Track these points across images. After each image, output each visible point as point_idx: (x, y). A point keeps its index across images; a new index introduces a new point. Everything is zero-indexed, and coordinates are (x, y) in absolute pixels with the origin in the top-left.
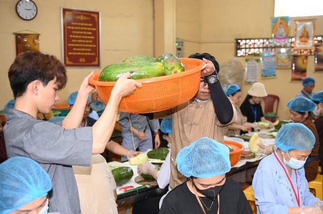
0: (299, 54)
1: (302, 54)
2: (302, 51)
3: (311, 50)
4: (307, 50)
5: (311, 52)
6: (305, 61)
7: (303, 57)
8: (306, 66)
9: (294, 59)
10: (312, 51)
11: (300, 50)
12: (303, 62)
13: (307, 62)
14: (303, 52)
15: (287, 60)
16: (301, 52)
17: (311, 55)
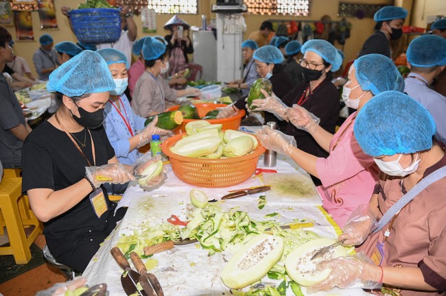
0: (20, 9)
1: (24, 9)
2: (22, 6)
3: (33, 5)
4: (28, 5)
5: (33, 8)
6: (29, 18)
7: (26, 13)
8: (31, 22)
9: (15, 15)
10: (35, 6)
11: (20, 5)
12: (27, 19)
13: (31, 19)
14: (24, 7)
15: (7, 17)
16: (21, 8)
17: (33, 11)
